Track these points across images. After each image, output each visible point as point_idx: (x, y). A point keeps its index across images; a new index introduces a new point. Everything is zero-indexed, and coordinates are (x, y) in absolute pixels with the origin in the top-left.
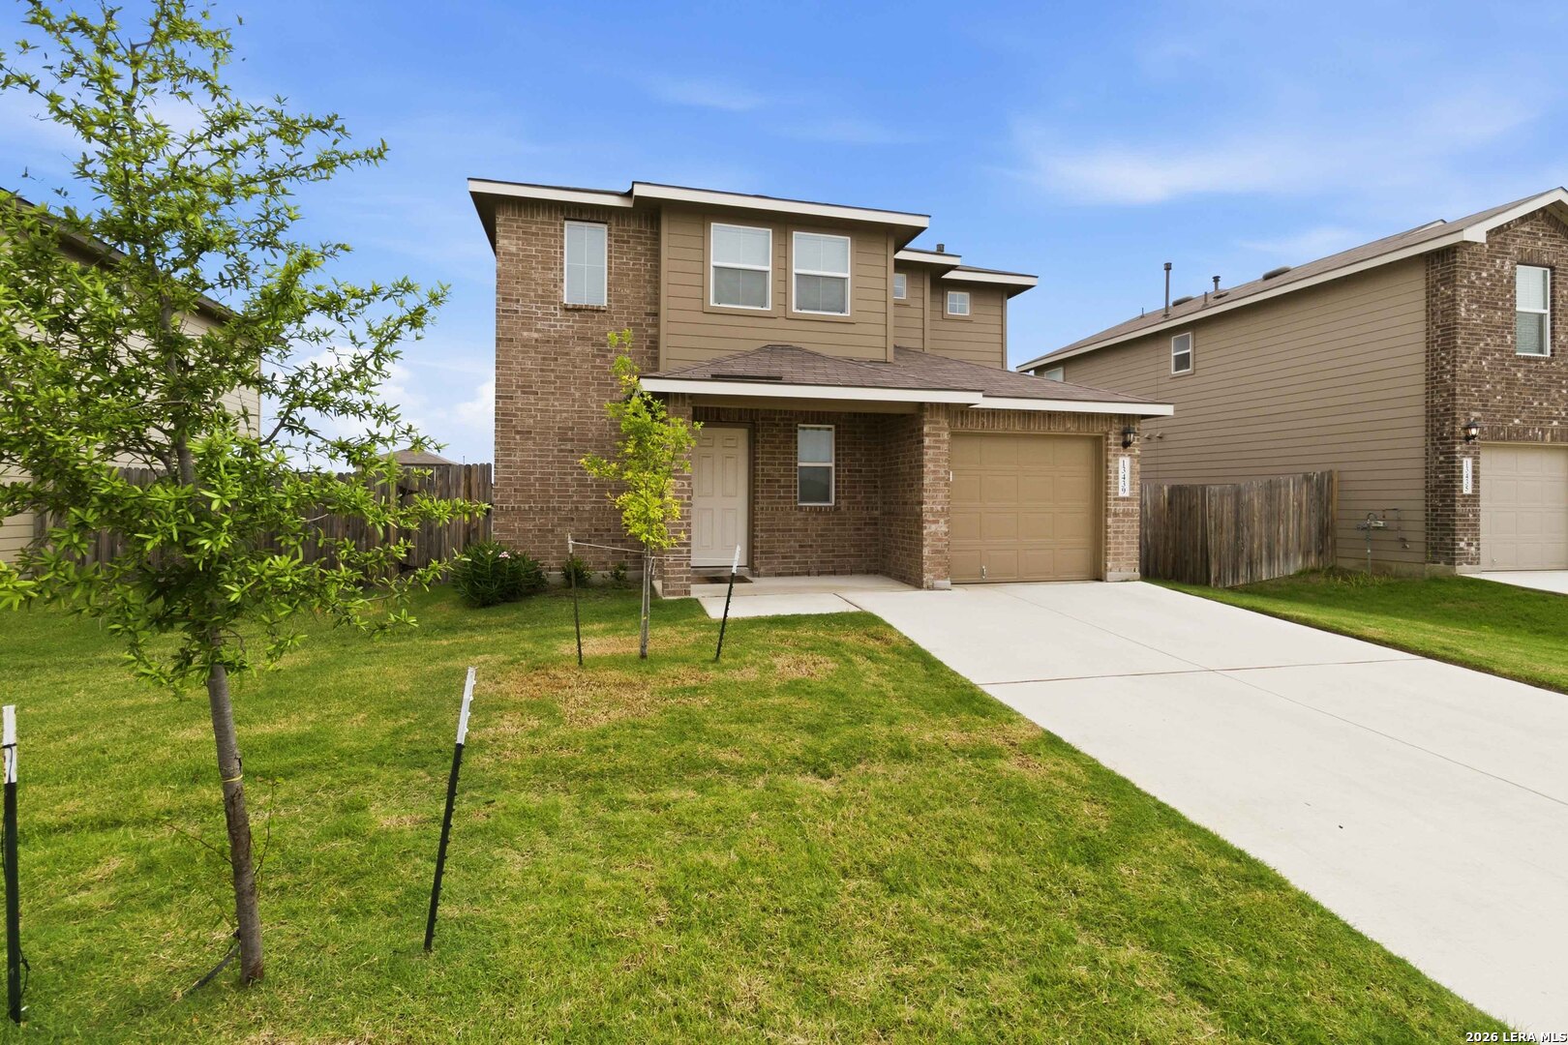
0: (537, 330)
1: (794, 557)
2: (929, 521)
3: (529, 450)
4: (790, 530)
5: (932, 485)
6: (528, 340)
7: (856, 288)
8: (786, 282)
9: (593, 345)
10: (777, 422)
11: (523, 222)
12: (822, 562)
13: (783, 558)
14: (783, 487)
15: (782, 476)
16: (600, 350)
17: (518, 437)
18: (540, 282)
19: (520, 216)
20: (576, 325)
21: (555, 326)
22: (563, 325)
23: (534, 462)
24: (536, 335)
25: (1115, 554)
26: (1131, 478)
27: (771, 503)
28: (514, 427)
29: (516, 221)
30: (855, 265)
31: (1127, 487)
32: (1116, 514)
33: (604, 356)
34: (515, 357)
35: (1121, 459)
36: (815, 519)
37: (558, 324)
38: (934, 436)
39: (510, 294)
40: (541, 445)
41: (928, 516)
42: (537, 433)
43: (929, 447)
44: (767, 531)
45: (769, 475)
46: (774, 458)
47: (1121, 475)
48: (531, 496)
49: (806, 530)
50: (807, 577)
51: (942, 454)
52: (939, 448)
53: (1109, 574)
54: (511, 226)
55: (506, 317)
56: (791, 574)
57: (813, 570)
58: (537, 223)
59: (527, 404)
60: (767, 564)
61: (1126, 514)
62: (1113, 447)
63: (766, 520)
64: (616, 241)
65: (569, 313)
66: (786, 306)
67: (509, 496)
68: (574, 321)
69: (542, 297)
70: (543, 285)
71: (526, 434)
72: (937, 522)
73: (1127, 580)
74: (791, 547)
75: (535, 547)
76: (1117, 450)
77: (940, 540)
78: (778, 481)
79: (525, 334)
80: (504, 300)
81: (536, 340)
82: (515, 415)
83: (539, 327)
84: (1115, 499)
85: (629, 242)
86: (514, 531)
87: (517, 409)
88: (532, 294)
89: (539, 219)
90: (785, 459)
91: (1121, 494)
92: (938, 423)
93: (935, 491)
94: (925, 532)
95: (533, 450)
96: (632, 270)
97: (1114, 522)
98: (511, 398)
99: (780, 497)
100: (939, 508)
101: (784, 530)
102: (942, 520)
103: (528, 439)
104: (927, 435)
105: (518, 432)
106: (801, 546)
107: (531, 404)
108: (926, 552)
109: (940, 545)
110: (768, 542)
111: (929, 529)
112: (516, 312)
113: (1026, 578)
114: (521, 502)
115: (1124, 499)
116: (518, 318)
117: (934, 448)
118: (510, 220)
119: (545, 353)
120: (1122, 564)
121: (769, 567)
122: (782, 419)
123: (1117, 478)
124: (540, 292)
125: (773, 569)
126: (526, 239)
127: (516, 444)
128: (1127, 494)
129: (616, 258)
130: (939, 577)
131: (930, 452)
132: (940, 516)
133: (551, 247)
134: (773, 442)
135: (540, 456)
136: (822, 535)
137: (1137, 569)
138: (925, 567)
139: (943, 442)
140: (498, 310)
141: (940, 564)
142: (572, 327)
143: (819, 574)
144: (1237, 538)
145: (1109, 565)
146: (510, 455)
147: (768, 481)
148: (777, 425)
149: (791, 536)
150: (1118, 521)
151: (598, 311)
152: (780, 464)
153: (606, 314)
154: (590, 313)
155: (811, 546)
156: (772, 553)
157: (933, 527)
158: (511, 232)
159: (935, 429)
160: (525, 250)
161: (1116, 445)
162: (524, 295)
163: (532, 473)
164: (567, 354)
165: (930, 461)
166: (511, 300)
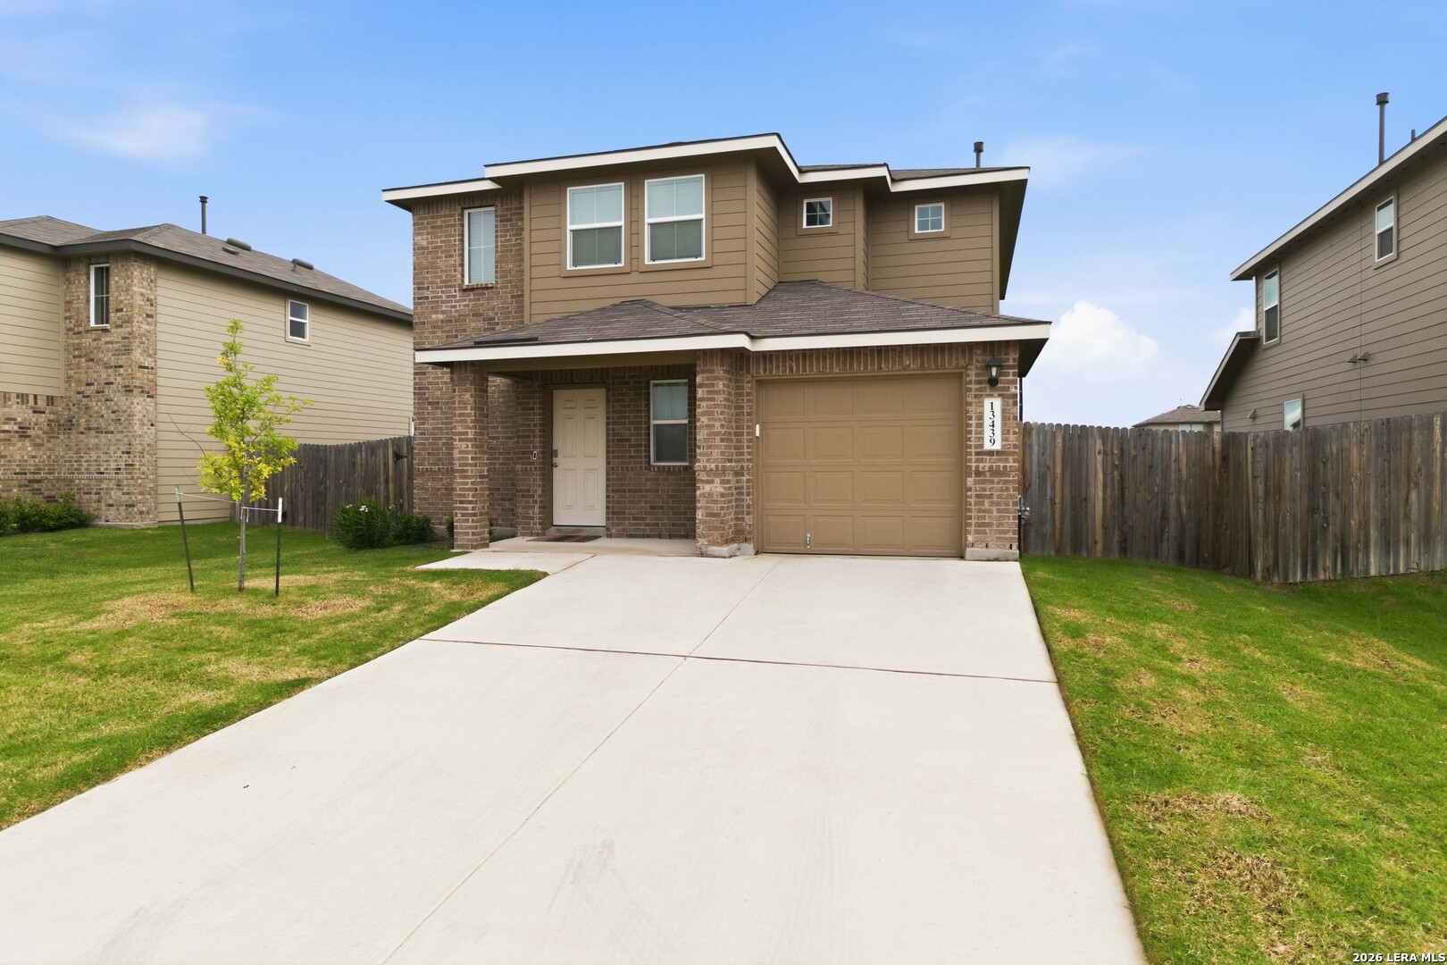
0: (443, 312)
1: (644, 519)
2: (703, 481)
3: (437, 418)
4: (641, 491)
5: (706, 440)
6: (437, 321)
7: (712, 228)
8: (640, 233)
9: (484, 320)
10: (626, 380)
11: (432, 218)
12: (673, 525)
13: (635, 519)
14: (634, 446)
15: (631, 435)
16: (489, 324)
17: (429, 407)
18: (444, 269)
19: (428, 213)
20: (471, 303)
21: (455, 306)
22: (461, 304)
23: (441, 429)
24: (441, 317)
25: (979, 525)
26: (1004, 425)
27: (622, 463)
28: (427, 399)
29: (425, 218)
30: (711, 203)
31: (998, 437)
32: (978, 473)
33: (493, 329)
34: (427, 338)
35: (987, 402)
36: (666, 479)
37: (458, 304)
38: (707, 386)
39: (423, 283)
40: (446, 413)
41: (702, 476)
42: (444, 403)
43: (703, 399)
44: (618, 491)
45: (619, 435)
46: (624, 418)
47: (987, 422)
48: (439, 459)
49: (657, 491)
50: (657, 540)
51: (717, 406)
52: (714, 399)
53: (969, 550)
54: (423, 224)
55: (420, 304)
56: (643, 536)
57: (664, 532)
58: (441, 217)
59: (436, 378)
60: (619, 525)
61: (996, 472)
62: (974, 386)
63: (617, 480)
64: (501, 221)
65: (466, 294)
66: (640, 257)
67: (424, 459)
68: (470, 300)
69: (445, 282)
70: (446, 271)
71: (435, 404)
72: (712, 482)
73: (996, 560)
74: (641, 508)
75: (443, 504)
76: (980, 390)
77: (715, 502)
78: (629, 440)
79: (434, 316)
80: (419, 289)
81: (442, 321)
82: (428, 389)
83: (444, 309)
84: (977, 454)
85: (511, 220)
86: (427, 489)
87: (430, 383)
88: (438, 281)
89: (442, 213)
90: (635, 417)
91: (988, 446)
92: (713, 371)
93: (709, 447)
94: (698, 492)
95: (441, 419)
96: (514, 245)
97: (976, 482)
98: (425, 374)
99: (630, 457)
100: (713, 466)
101: (634, 491)
102: (717, 480)
103: (437, 409)
104: (701, 386)
105: (430, 403)
106: (652, 508)
107: (439, 378)
108: (700, 515)
109: (715, 508)
110: (619, 502)
111: (703, 489)
112: (427, 298)
113: (863, 550)
114: (431, 464)
115: (991, 453)
116: (429, 303)
117: (708, 399)
118: (422, 219)
119: (449, 331)
120: (991, 537)
121: (620, 528)
122: (631, 377)
123: (981, 425)
124: (444, 278)
125: (623, 530)
126: (433, 233)
127: (428, 414)
128: (998, 446)
129: (501, 236)
130: (715, 543)
131: (704, 404)
132: (715, 476)
133: (452, 236)
134: (623, 400)
135: (446, 423)
136: (673, 497)
137: (1015, 546)
138: (698, 531)
139: (718, 392)
140: (414, 299)
141: (715, 529)
142: (468, 306)
143: (671, 537)
144: (1313, 510)
145: (970, 538)
146: (424, 424)
147: (618, 440)
148: (627, 383)
149: (642, 497)
150: (984, 482)
151: (487, 288)
152: (630, 423)
153: (494, 290)
154: (481, 291)
155: (662, 508)
156: (624, 513)
157: (707, 488)
158: (422, 229)
159: (708, 378)
160: (433, 243)
161: (979, 382)
162: (432, 283)
163: (440, 439)
164: (465, 330)
165: (703, 414)
166: (423, 288)
